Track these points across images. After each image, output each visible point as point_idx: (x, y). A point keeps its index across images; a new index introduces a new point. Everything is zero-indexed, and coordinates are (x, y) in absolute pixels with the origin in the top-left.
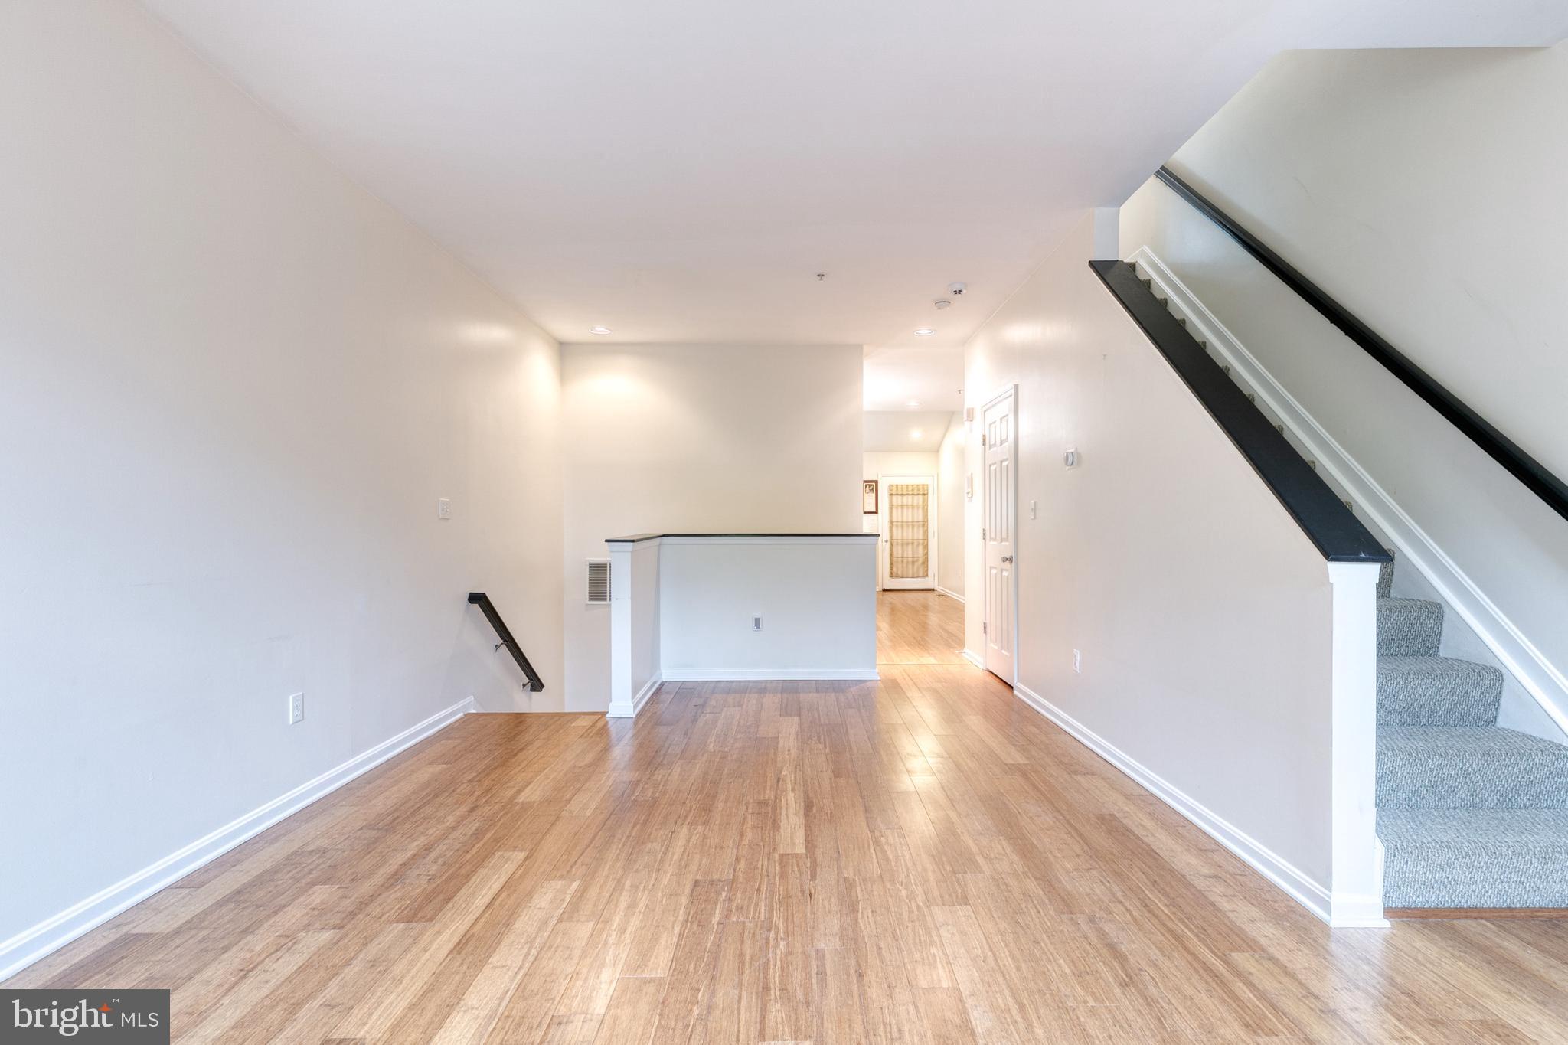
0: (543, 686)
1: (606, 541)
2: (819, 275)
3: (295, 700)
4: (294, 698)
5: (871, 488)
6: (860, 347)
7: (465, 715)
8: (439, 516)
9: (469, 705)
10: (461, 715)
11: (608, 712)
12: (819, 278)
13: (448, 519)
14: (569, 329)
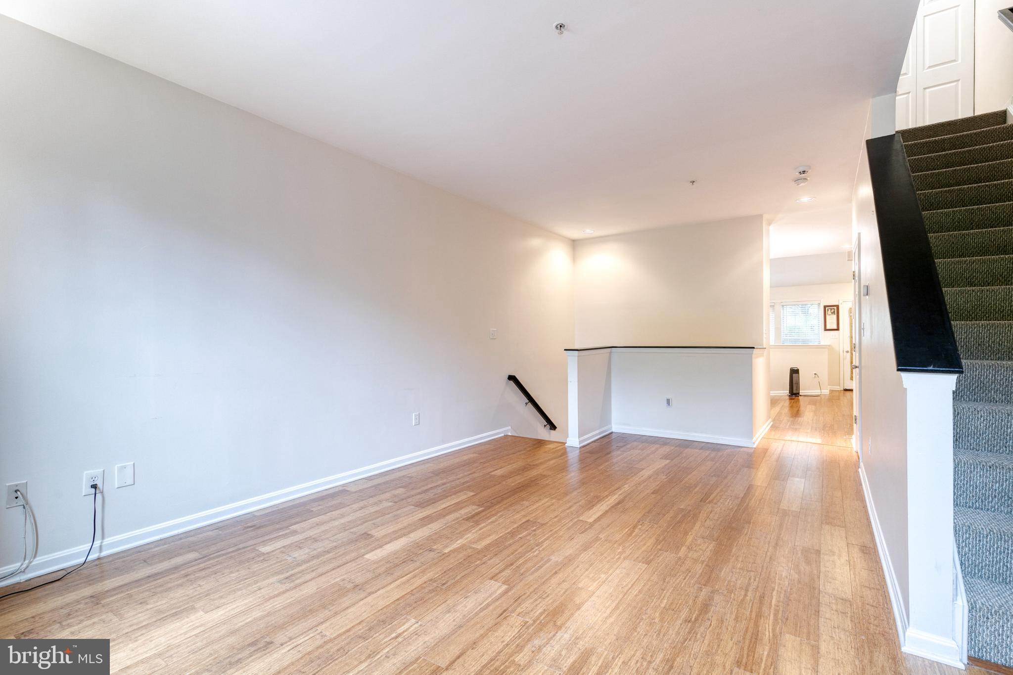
0: (556, 428)
1: (565, 350)
2: (691, 182)
3: (416, 416)
4: (415, 415)
5: (832, 311)
6: (760, 217)
7: (505, 435)
8: (490, 337)
9: (508, 431)
10: (503, 435)
11: (566, 443)
12: (691, 183)
13: (495, 339)
14: (575, 233)
